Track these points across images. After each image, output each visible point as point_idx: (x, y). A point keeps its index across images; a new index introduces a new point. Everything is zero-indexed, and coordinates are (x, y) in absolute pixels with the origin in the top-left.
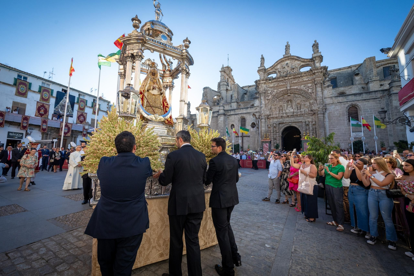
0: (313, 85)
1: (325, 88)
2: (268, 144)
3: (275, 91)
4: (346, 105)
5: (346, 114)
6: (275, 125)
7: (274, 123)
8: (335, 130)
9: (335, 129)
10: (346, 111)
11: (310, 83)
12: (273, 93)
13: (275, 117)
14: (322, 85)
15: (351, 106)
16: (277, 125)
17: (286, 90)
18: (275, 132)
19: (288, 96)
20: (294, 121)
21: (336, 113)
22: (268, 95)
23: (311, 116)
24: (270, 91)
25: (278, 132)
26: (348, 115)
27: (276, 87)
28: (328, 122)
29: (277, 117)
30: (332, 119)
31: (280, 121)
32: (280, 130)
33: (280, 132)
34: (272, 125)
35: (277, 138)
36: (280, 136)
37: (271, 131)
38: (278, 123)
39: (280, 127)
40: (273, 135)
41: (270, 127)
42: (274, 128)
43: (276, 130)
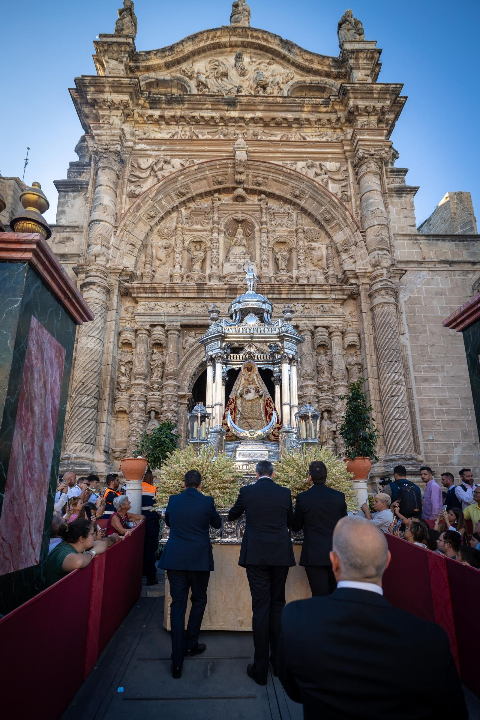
3: (176, 162)
6: (158, 332)
7: (155, 320)
12: (161, 169)
13: (165, 291)
16: (173, 335)
18: (157, 373)
22: (138, 173)
23: (338, 304)
24: (152, 161)
25: (175, 375)
27: (181, 142)
29: (172, 289)
31: (189, 311)
32: (184, 363)
33: (186, 374)
34: (145, 332)
35: (165, 408)
36: (184, 397)
37: (137, 364)
38: (179, 324)
39: (187, 347)
40: (143, 390)
41: (132, 341)
42: (155, 351)
43: (164, 363)
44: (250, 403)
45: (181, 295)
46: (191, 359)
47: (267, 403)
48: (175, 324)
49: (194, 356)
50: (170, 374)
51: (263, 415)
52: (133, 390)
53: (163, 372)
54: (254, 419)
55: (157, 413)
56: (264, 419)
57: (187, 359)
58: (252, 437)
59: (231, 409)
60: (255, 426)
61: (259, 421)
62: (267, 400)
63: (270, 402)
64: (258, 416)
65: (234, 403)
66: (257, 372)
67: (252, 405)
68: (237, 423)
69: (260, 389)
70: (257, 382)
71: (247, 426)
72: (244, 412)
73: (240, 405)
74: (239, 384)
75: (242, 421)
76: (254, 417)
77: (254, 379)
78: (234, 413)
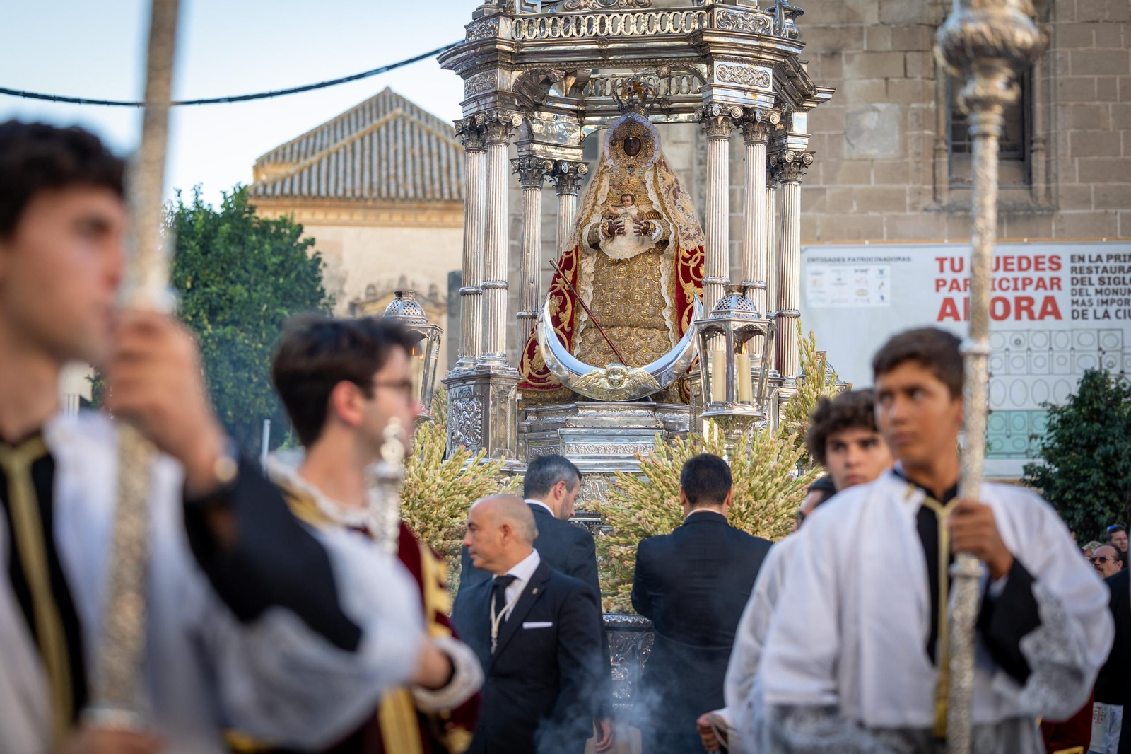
44: (623, 269)
47: (685, 270)
51: (667, 313)
54: (632, 326)
56: (669, 324)
58: (614, 391)
59: (559, 293)
60: (637, 350)
61: (651, 333)
62: (688, 256)
63: (698, 266)
64: (649, 316)
65: (573, 269)
66: (657, 156)
67: (629, 277)
68: (578, 340)
69: (655, 222)
70: (652, 196)
71: (608, 353)
72: (603, 303)
73: (592, 278)
74: (591, 201)
75: (592, 335)
76: (632, 319)
77: (644, 184)
78: (569, 305)
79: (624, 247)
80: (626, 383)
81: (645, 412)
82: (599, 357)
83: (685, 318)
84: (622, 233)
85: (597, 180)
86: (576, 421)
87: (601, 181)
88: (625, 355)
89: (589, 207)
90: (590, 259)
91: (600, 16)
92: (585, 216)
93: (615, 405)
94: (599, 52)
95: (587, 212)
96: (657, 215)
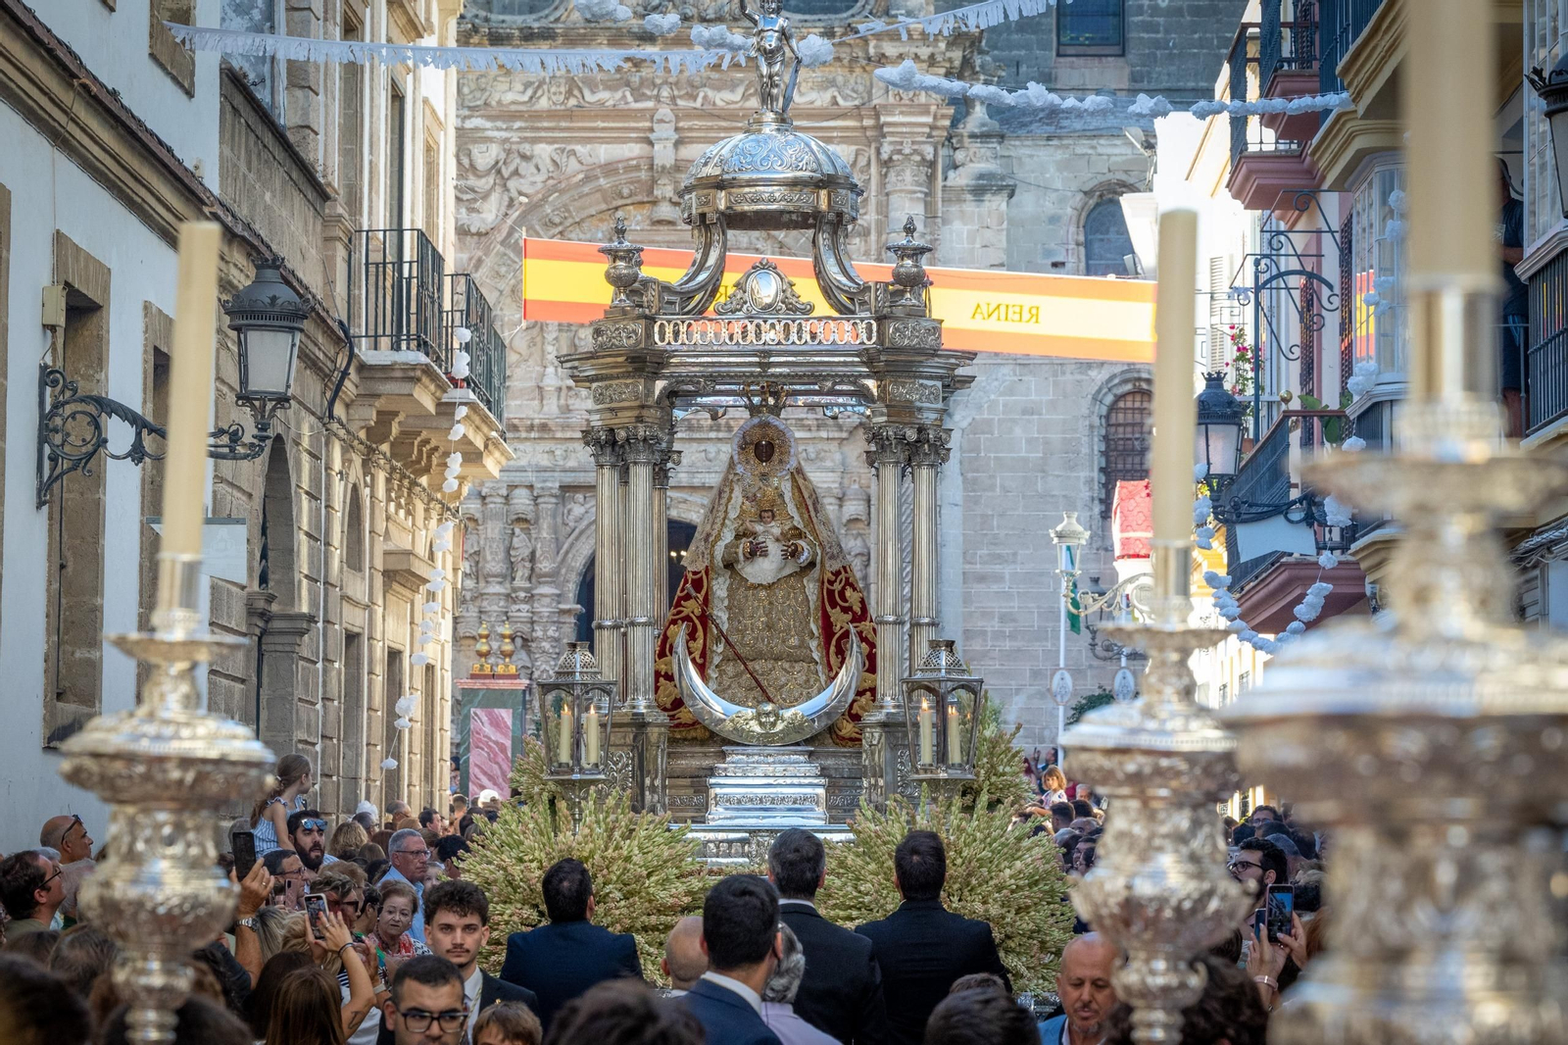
0: (862, 162)
1: (953, 196)
2: (506, 715)
3: (544, 151)
4: (1093, 373)
5: (1085, 450)
6: (522, 500)
7: (517, 478)
8: (998, 578)
9: (1008, 570)
10: (1091, 427)
11: (844, 140)
12: (516, 173)
13: (531, 428)
14: (931, 178)
15: (1129, 387)
16: (548, 504)
17: (637, 168)
18: (522, 572)
19: (660, 222)
20: (696, 482)
21: (1018, 431)
22: (472, 181)
23: (834, 446)
24: (494, 152)
25: (553, 576)
26: (1099, 461)
27: (551, 115)
28: (958, 512)
29: (544, 427)
30: (992, 488)
31: (572, 463)
32: (567, 553)
33: (570, 569)
34: (499, 500)
35: (539, 634)
36: (569, 611)
37: (489, 558)
38: (557, 485)
39: (572, 524)
40: (502, 603)
41: (478, 515)
42: (517, 531)
43: (533, 553)
44: (763, 594)
45: (559, 435)
46: (579, 544)
47: (831, 593)
48: (549, 484)
49: (583, 538)
50: (546, 575)
51: (813, 644)
52: (485, 603)
53: (532, 569)
54: (777, 659)
55: (525, 640)
56: (816, 656)
57: (572, 545)
58: (766, 735)
59: (687, 618)
60: (782, 687)
61: (797, 667)
62: (833, 578)
63: (844, 588)
64: (794, 647)
65: (703, 592)
66: (793, 464)
67: (771, 603)
68: (713, 673)
69: (802, 543)
70: (792, 509)
71: (752, 689)
72: (742, 632)
73: (726, 603)
74: (721, 515)
75: (730, 669)
76: (776, 650)
77: (781, 496)
78: (700, 633)
79: (764, 569)
80: (780, 726)
81: (802, 758)
82: (741, 693)
83: (832, 649)
84: (765, 554)
85: (727, 489)
86: (725, 769)
87: (732, 491)
88: (771, 691)
89: (719, 521)
90: (721, 580)
91: (756, 321)
92: (715, 533)
93: (769, 750)
94: (759, 364)
95: (717, 526)
96: (800, 535)
